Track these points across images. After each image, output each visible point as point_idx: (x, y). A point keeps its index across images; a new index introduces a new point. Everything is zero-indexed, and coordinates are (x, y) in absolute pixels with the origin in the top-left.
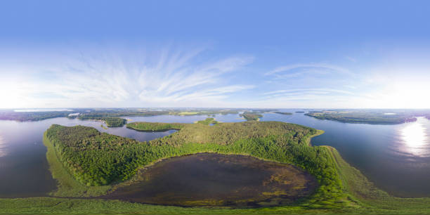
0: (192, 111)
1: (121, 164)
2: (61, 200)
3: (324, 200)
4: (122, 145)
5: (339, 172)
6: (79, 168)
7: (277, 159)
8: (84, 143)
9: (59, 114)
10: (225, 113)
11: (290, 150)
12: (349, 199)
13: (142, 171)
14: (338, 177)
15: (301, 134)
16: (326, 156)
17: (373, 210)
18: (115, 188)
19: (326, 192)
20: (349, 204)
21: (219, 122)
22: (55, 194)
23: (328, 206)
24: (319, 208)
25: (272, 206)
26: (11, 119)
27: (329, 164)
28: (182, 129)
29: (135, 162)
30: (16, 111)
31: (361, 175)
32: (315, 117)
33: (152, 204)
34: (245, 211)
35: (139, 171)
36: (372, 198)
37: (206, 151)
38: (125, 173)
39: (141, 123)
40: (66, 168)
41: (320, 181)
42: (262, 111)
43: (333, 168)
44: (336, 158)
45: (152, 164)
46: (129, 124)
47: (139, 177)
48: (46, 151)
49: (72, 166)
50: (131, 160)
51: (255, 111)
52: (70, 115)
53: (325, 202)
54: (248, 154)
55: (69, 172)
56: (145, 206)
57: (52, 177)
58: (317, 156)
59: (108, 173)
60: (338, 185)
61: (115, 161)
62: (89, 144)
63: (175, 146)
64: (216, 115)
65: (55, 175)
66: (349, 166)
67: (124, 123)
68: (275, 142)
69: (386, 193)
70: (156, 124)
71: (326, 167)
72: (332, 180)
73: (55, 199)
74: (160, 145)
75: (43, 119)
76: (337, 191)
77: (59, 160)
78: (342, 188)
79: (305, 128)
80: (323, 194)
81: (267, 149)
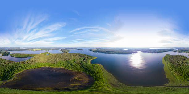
0: (39, 49)
1: (8, 72)
2: (170, 87)
3: (97, 87)
4: (8, 63)
5: (103, 75)
6: (178, 73)
7: (76, 70)
8: (180, 62)
9: (169, 50)
10: (53, 49)
11: (82, 66)
12: (108, 87)
13: (17, 75)
14: (103, 77)
15: (86, 58)
16: (97, 68)
17: (117, 91)
18: (5, 82)
19: (98, 83)
20: (108, 89)
21: (51, 53)
22: (167, 85)
23: (99, 90)
24: (96, 91)
25: (75, 90)
26: (148, 52)
27: (99, 72)
28: (34, 57)
29: (14, 71)
30: (150, 48)
31: (113, 76)
32: (93, 51)
33: (22, 90)
34: (64, 92)
35: (16, 75)
36: (118, 87)
37: (45, 66)
38: (9, 76)
39: (16, 54)
40: (172, 74)
41: (95, 79)
42: (70, 48)
43: (101, 73)
44: (102, 69)
45: (21, 72)
46: (11, 54)
47: (16, 77)
48: (164, 66)
49: (175, 73)
50: (12, 70)
51: (66, 49)
52: (174, 50)
53: (98, 88)
54: (63, 67)
55: (174, 75)
56: (19, 90)
57: (166, 77)
58: (94, 68)
59: (2, 76)
60: (103, 81)
61: (5, 71)
62: (182, 63)
63: (32, 64)
64: (49, 50)
65: (168, 76)
66: (108, 73)
67: (9, 54)
68: (75, 62)
69: (123, 84)
70: (23, 54)
71: (98, 73)
72: (101, 78)
73: (167, 87)
74: (25, 64)
75: (162, 52)
76: (102, 83)
77: (169, 70)
78: (105, 82)
79: (88, 56)
80: (97, 85)
81: (72, 65)
